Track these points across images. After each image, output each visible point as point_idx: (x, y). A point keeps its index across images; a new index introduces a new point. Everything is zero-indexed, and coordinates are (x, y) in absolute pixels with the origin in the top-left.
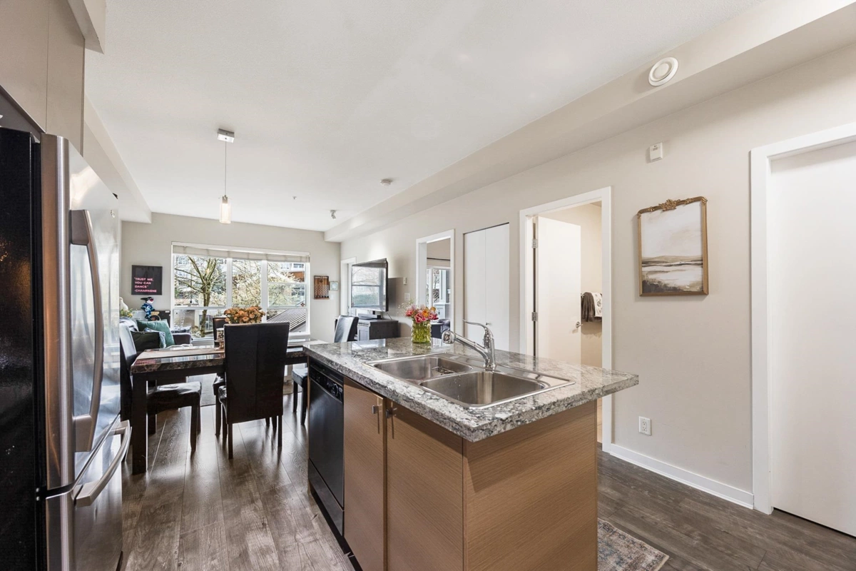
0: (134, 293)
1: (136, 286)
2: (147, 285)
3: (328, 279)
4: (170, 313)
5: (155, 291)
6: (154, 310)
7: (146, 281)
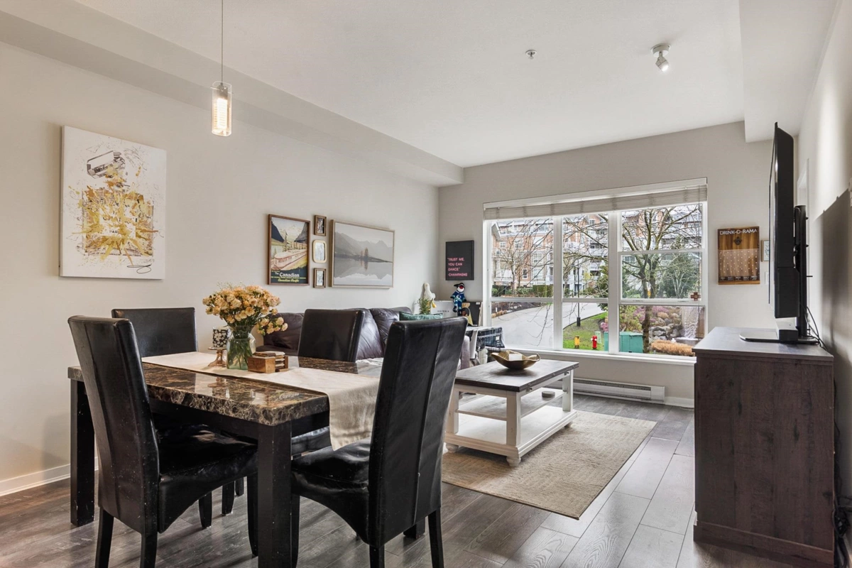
0: (448, 278)
1: (450, 270)
2: (458, 267)
3: (757, 235)
4: (480, 306)
5: (466, 275)
6: (465, 301)
7: (458, 261)
